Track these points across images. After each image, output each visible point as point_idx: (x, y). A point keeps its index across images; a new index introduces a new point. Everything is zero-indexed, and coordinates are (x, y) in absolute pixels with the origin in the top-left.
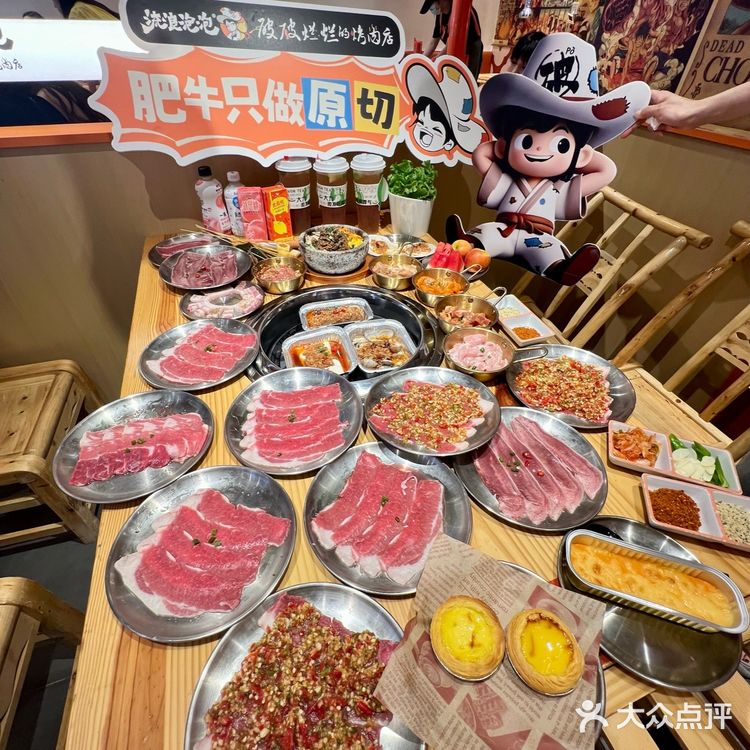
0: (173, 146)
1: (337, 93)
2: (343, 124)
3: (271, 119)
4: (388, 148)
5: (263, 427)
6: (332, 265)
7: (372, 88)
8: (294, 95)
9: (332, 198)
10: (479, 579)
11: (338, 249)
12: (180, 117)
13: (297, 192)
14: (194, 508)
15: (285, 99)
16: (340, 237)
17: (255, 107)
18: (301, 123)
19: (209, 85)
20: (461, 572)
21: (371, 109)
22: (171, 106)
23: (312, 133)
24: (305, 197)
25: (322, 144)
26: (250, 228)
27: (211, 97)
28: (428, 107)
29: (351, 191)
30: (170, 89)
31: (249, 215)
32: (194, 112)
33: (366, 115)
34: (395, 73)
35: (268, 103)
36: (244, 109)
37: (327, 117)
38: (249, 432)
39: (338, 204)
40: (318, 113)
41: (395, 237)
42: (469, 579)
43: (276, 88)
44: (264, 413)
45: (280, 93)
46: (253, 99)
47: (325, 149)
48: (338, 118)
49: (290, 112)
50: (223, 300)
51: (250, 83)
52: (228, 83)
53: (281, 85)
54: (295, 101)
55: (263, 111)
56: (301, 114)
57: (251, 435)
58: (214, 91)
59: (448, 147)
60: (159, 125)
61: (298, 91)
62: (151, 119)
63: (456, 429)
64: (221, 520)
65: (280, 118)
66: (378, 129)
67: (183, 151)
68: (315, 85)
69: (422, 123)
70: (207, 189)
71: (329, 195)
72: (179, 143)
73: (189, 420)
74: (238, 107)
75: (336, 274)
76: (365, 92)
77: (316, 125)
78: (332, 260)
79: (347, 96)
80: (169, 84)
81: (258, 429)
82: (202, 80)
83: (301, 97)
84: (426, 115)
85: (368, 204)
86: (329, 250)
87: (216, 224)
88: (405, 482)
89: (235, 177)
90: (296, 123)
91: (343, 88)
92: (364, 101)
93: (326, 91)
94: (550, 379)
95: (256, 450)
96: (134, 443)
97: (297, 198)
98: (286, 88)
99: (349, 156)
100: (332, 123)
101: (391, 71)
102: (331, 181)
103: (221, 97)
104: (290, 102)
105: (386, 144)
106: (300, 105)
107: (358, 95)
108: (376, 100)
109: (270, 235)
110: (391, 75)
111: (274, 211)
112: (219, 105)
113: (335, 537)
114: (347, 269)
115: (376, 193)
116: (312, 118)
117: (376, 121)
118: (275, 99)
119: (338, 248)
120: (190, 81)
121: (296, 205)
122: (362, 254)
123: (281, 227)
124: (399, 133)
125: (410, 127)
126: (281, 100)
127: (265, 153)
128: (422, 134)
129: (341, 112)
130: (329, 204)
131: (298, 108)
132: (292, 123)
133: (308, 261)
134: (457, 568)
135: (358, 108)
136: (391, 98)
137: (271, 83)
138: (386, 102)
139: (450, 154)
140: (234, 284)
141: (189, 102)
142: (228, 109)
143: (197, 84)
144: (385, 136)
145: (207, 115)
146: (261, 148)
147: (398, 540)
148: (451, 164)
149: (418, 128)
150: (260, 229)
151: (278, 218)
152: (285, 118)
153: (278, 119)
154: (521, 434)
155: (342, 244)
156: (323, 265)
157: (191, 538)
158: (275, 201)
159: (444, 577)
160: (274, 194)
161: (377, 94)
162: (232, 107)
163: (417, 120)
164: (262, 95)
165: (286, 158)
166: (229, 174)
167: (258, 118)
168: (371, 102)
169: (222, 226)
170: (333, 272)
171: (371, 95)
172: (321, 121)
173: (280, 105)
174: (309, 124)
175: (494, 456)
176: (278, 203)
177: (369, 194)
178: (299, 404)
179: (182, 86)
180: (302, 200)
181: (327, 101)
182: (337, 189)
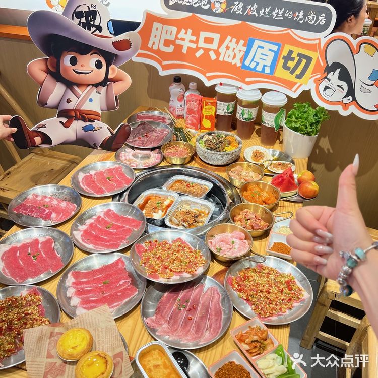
0: (160, 63)
1: (270, 50)
2: (267, 70)
3: (221, 59)
4: (295, 91)
5: (94, 225)
7: (297, 51)
8: (241, 47)
9: (243, 114)
10: (104, 333)
12: (171, 49)
13: (222, 105)
14: (40, 242)
15: (234, 49)
17: (215, 51)
18: (239, 64)
19: (192, 34)
20: (99, 324)
21: (291, 64)
22: (167, 43)
23: (243, 73)
24: (228, 109)
25: (247, 80)
26: (189, 118)
27: (191, 41)
28: (338, 70)
29: (259, 114)
30: (171, 34)
31: (190, 111)
32: (179, 48)
33: (285, 67)
34: (319, 44)
35: (222, 50)
36: (207, 51)
37: (257, 64)
38: (87, 224)
39: (246, 119)
40: (253, 60)
42: (100, 330)
43: (231, 41)
44: (101, 219)
45: (233, 45)
46: (214, 46)
47: (248, 83)
48: (264, 66)
49: (235, 57)
50: (140, 156)
51: (216, 37)
52: (203, 35)
53: (234, 40)
54: (240, 51)
55: (217, 53)
56: (241, 60)
58: (194, 38)
59: (345, 101)
60: (158, 52)
61: (244, 45)
62: (155, 48)
64: (44, 252)
65: (226, 59)
66: (292, 78)
67: (165, 68)
68: (257, 43)
69: (329, 80)
70: (175, 89)
71: (241, 112)
72: (164, 63)
73: (71, 207)
74: (204, 49)
76: (291, 52)
77: (249, 67)
79: (277, 54)
80: (172, 32)
82: (190, 31)
83: (245, 49)
84: (334, 76)
85: (266, 125)
87: (174, 110)
88: (124, 281)
90: (236, 64)
91: (275, 48)
92: (289, 58)
93: (262, 48)
95: (82, 233)
96: (44, 206)
97: (223, 109)
98: (237, 43)
99: (263, 91)
100: (259, 68)
101: (317, 42)
102: (243, 104)
103: (196, 42)
104: (236, 51)
105: (294, 89)
106: (242, 53)
107: (285, 53)
108: (297, 59)
109: (199, 125)
110: (316, 44)
111: (204, 113)
112: (194, 46)
113: (74, 283)
115: (273, 120)
116: (247, 63)
117: (292, 72)
118: (228, 48)
120: (183, 31)
121: (220, 112)
123: (207, 124)
124: (308, 84)
125: (318, 82)
126: (231, 49)
127: (209, 78)
128: (326, 88)
129: (269, 63)
130: (240, 118)
131: (239, 56)
132: (233, 64)
134: (99, 322)
135: (282, 61)
136: (309, 60)
137: (229, 38)
138: (304, 61)
139: (345, 107)
140: (152, 149)
141: (178, 42)
142: (198, 49)
143: (186, 33)
144: (296, 83)
145: (185, 51)
146: (208, 74)
147: (94, 300)
148: (344, 113)
149: (324, 83)
150: (195, 121)
151: (207, 117)
152: (229, 60)
153: (225, 60)
154: (205, 297)
155: (219, 147)
157: (29, 251)
158: (207, 107)
159: (91, 321)
160: (206, 102)
161: (299, 55)
162: (200, 48)
163: (326, 77)
164: (220, 45)
165: (221, 84)
166: (191, 84)
167: (213, 56)
168: (293, 59)
169: (177, 112)
171: (294, 55)
172: (252, 66)
173: (230, 53)
174: (243, 65)
176: (209, 109)
177: (268, 119)
178: (118, 222)
179: (178, 32)
180: (225, 110)
181: (262, 54)
182: (246, 110)
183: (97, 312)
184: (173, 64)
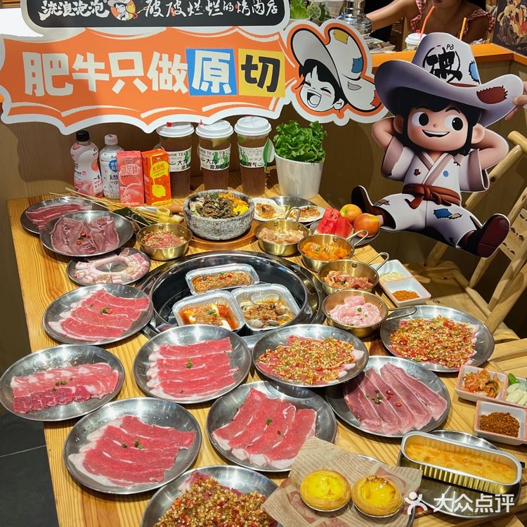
0: (58, 116)
1: (220, 61)
2: (227, 89)
3: (155, 88)
4: (274, 110)
5: (165, 372)
6: (218, 232)
7: (256, 55)
8: (179, 65)
9: (215, 161)
10: (338, 464)
11: (222, 216)
12: (68, 90)
13: (178, 155)
14: (118, 427)
15: (170, 69)
16: (225, 204)
17: (140, 78)
18: (185, 90)
19: (97, 60)
20: (325, 458)
21: (256, 74)
22: (59, 81)
23: (196, 99)
24: (186, 161)
25: (205, 109)
26: (126, 191)
27: (98, 71)
28: (315, 69)
29: (235, 154)
30: (60, 67)
31: (128, 179)
32: (81, 85)
33: (250, 80)
34: (280, 39)
35: (152, 74)
36: (129, 81)
37: (211, 83)
38: (153, 376)
39: (221, 166)
40: (202, 80)
41: (281, 200)
42: (331, 463)
43: (161, 59)
44: (165, 362)
45: (165, 64)
46: (138, 70)
47: (208, 114)
48: (221, 84)
49: (174, 81)
50: (109, 266)
51: (137, 57)
52: (114, 58)
53: (165, 56)
54: (179, 70)
55: (147, 82)
56: (185, 82)
57: (155, 378)
58: (102, 66)
59: (337, 106)
60: (47, 99)
61: (182, 61)
62: (40, 93)
63: (329, 371)
64: (142, 434)
65: (163, 87)
66: (263, 92)
67: (68, 121)
68: (199, 55)
69: (310, 85)
70: (84, 153)
71: (212, 158)
72: (64, 114)
73: (99, 368)
74: (123, 79)
75: (221, 241)
76: (249, 58)
77: (200, 92)
78: (218, 227)
79: (232, 64)
80: (60, 62)
81: (161, 374)
82: (90, 56)
83: (185, 66)
84: (313, 77)
85: (253, 166)
86: (215, 217)
87: (89, 186)
88: (286, 410)
89: (113, 141)
90: (180, 90)
91: (227, 56)
92: (248, 66)
93: (210, 59)
94: (422, 335)
95: (161, 389)
97: (178, 161)
98: (171, 59)
99: (233, 120)
100: (215, 89)
101: (276, 38)
102: (214, 146)
103: (107, 70)
104: (174, 72)
105: (271, 107)
106: (184, 74)
107: (243, 61)
108: (260, 65)
109: (147, 198)
110: (277, 41)
111: (154, 175)
112: (105, 77)
113: (230, 444)
114: (233, 235)
115: (262, 156)
116: (196, 85)
117: (261, 85)
118: (160, 70)
119: (224, 214)
120: (79, 58)
121: (177, 168)
122: (247, 221)
123: (159, 191)
124: (285, 95)
125: (297, 89)
126: (165, 70)
127: (148, 121)
128: (310, 95)
129: (225, 79)
130: (212, 167)
131: (181, 77)
132: (176, 90)
133: (192, 228)
134: (321, 456)
135: (242, 73)
136: (276, 63)
137: (156, 55)
138: (271, 67)
139: (340, 113)
141: (76, 76)
142: (113, 81)
143: (85, 60)
144: (271, 99)
145: (93, 87)
146: (144, 115)
147: (279, 445)
148: (341, 122)
149: (305, 90)
150: (137, 193)
151: (157, 181)
152: (169, 87)
153: (161, 88)
154: (388, 378)
155: (227, 211)
156: (209, 232)
157: (120, 444)
158: (156, 165)
159: (312, 461)
160: (153, 158)
161: (261, 59)
162: (116, 79)
163: (304, 82)
164: (146, 67)
165: (169, 125)
166: (107, 138)
167: (142, 87)
168: (255, 67)
169: (95, 189)
170: (218, 238)
171: (255, 61)
172: (205, 87)
173: (164, 75)
174: (192, 90)
175: (362, 393)
176: (158, 167)
177: (254, 156)
178: (195, 354)
179: (72, 61)
180: (182, 163)
181: (211, 69)
182: (220, 153)
183: (309, 449)
184: (80, 111)
